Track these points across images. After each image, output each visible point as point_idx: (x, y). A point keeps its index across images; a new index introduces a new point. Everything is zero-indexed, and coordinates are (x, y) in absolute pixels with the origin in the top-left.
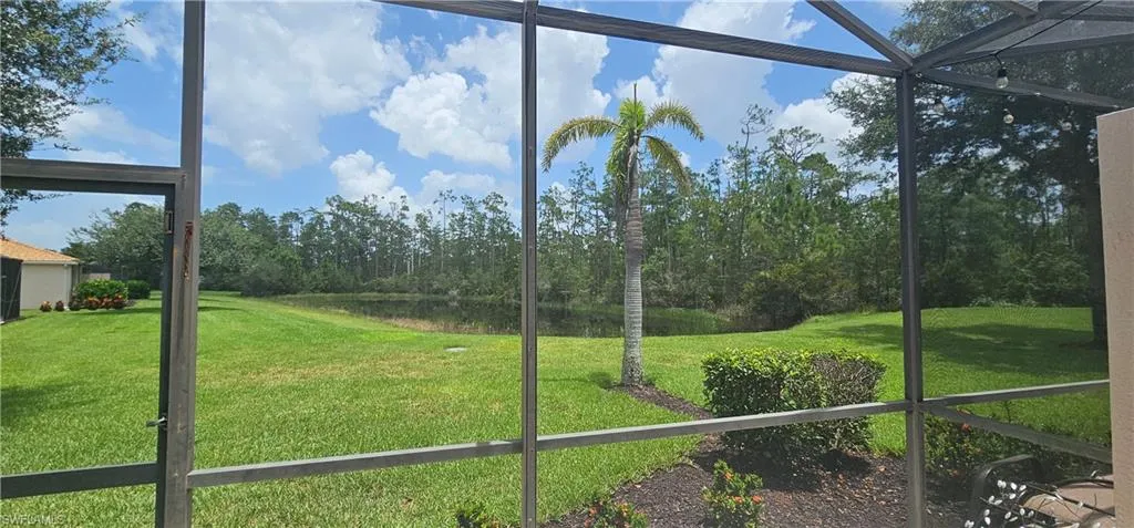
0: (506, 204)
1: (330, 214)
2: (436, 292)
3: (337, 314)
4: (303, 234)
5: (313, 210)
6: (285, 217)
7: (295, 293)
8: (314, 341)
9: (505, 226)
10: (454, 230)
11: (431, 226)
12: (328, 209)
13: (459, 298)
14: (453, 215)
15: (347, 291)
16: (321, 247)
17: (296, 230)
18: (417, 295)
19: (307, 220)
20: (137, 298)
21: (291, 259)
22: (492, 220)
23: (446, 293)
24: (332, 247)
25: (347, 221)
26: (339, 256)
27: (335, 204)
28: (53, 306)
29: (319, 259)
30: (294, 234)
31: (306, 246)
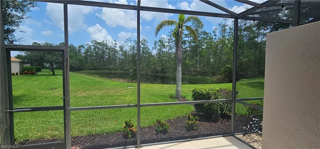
0: (147, 43)
1: (93, 46)
2: (126, 70)
3: (96, 77)
4: (85, 52)
5: (88, 44)
6: (79, 47)
7: (83, 70)
8: (90, 85)
9: (147, 49)
10: (131, 51)
11: (124, 49)
12: (92, 44)
13: (133, 72)
14: (131, 46)
15: (99, 70)
16: (91, 56)
17: (83, 51)
18: (120, 71)
19: (86, 48)
20: (38, 71)
21: (82, 60)
22: (143, 48)
23: (129, 71)
24: (94, 56)
25: (99, 48)
26: (96, 59)
27: (95, 42)
28: (15, 74)
29: (90, 60)
30: (82, 52)
31: (86, 56)
